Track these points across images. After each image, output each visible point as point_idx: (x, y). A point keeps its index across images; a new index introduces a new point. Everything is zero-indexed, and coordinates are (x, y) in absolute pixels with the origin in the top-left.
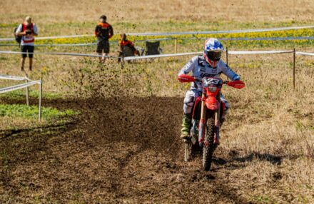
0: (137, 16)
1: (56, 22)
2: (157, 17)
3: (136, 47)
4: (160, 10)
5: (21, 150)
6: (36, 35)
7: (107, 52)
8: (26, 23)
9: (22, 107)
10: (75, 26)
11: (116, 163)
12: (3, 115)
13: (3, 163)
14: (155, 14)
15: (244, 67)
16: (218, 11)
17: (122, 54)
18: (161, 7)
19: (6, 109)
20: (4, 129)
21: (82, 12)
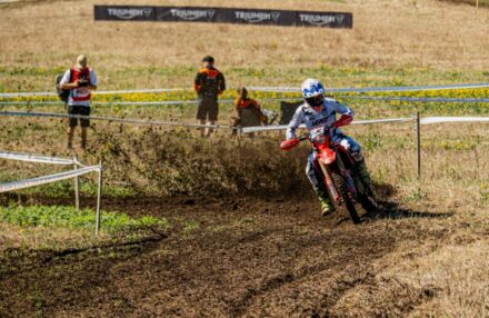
0: (266, 58)
1: (129, 66)
2: (300, 60)
3: (264, 111)
4: (306, 48)
5: (64, 284)
6: (94, 87)
7: (213, 118)
8: (78, 67)
9: (68, 210)
10: (162, 74)
11: (225, 309)
12: (35, 224)
13: (34, 306)
14: (297, 55)
15: (447, 148)
16: (405, 51)
17: (240, 123)
18: (307, 44)
19: (41, 214)
20: (37, 247)
21: (172, 51)
